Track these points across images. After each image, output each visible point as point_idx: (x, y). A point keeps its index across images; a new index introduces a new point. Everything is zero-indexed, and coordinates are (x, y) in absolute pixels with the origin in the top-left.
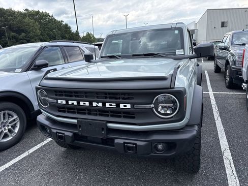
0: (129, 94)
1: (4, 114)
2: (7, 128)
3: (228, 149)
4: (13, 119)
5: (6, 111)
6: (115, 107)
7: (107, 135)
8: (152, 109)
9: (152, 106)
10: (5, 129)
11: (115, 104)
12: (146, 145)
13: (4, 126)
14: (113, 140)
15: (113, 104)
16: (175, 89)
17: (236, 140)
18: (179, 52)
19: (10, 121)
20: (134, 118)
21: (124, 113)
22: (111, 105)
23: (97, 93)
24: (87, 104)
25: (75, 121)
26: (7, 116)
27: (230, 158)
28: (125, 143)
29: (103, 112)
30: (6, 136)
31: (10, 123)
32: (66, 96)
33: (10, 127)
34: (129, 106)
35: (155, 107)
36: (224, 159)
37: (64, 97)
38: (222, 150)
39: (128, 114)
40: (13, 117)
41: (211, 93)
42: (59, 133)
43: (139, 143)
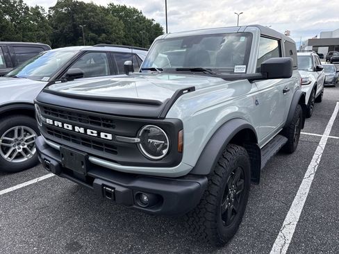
1: (19, 131)
2: (21, 147)
3: (296, 223)
4: (31, 136)
5: (23, 127)
6: (96, 135)
7: (87, 171)
8: (136, 144)
9: (137, 140)
10: (19, 148)
11: (96, 132)
12: (125, 193)
13: (19, 144)
14: (93, 178)
15: (94, 132)
16: (164, 121)
17: (316, 213)
18: (240, 69)
19: (26, 138)
20: (115, 153)
21: (106, 145)
22: (92, 133)
24: (70, 128)
25: (58, 147)
26: (23, 133)
28: (103, 185)
29: (86, 140)
30: (19, 156)
31: (26, 141)
32: (53, 114)
33: (26, 147)
34: (110, 137)
35: (141, 142)
36: (278, 237)
37: (50, 116)
38: (285, 223)
39: (110, 148)
40: (31, 134)
41: (325, 137)
42: (47, 160)
43: (119, 189)
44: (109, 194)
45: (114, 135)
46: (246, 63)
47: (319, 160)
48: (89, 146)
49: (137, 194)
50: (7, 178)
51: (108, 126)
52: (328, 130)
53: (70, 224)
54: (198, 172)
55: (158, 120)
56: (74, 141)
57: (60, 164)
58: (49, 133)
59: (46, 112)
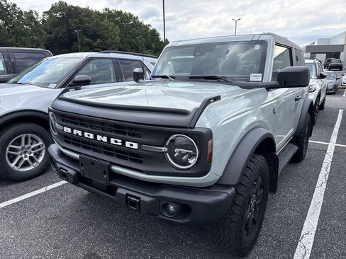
0: (136, 129)
1: (26, 138)
2: (28, 155)
3: (314, 233)
4: (38, 144)
5: (30, 135)
6: (120, 144)
7: (110, 181)
8: (163, 153)
9: (164, 149)
10: (26, 157)
11: (120, 141)
12: (151, 203)
13: (25, 152)
14: (116, 188)
15: (118, 140)
16: (194, 130)
17: (333, 222)
18: (255, 77)
19: (33, 146)
20: (141, 162)
21: (131, 154)
22: (116, 142)
23: (102, 123)
24: (92, 136)
25: (77, 156)
26: (30, 141)
27: (310, 247)
28: (128, 195)
29: (108, 149)
30: (26, 164)
31: (33, 149)
32: (71, 122)
33: (32, 155)
34: (135, 146)
35: (168, 152)
36: (298, 247)
37: (69, 124)
38: (303, 233)
39: (135, 157)
40: (37, 142)
41: (332, 145)
42: (63, 169)
43: (144, 198)
44: (133, 204)
45: (140, 144)
46: (262, 71)
47: (329, 168)
48: (112, 155)
49: (163, 204)
50: (14, 187)
51: (133, 135)
52: (334, 138)
53: (85, 234)
54: (225, 182)
55: (187, 130)
56: (95, 150)
57: (78, 174)
58: (66, 141)
59: (63, 120)
